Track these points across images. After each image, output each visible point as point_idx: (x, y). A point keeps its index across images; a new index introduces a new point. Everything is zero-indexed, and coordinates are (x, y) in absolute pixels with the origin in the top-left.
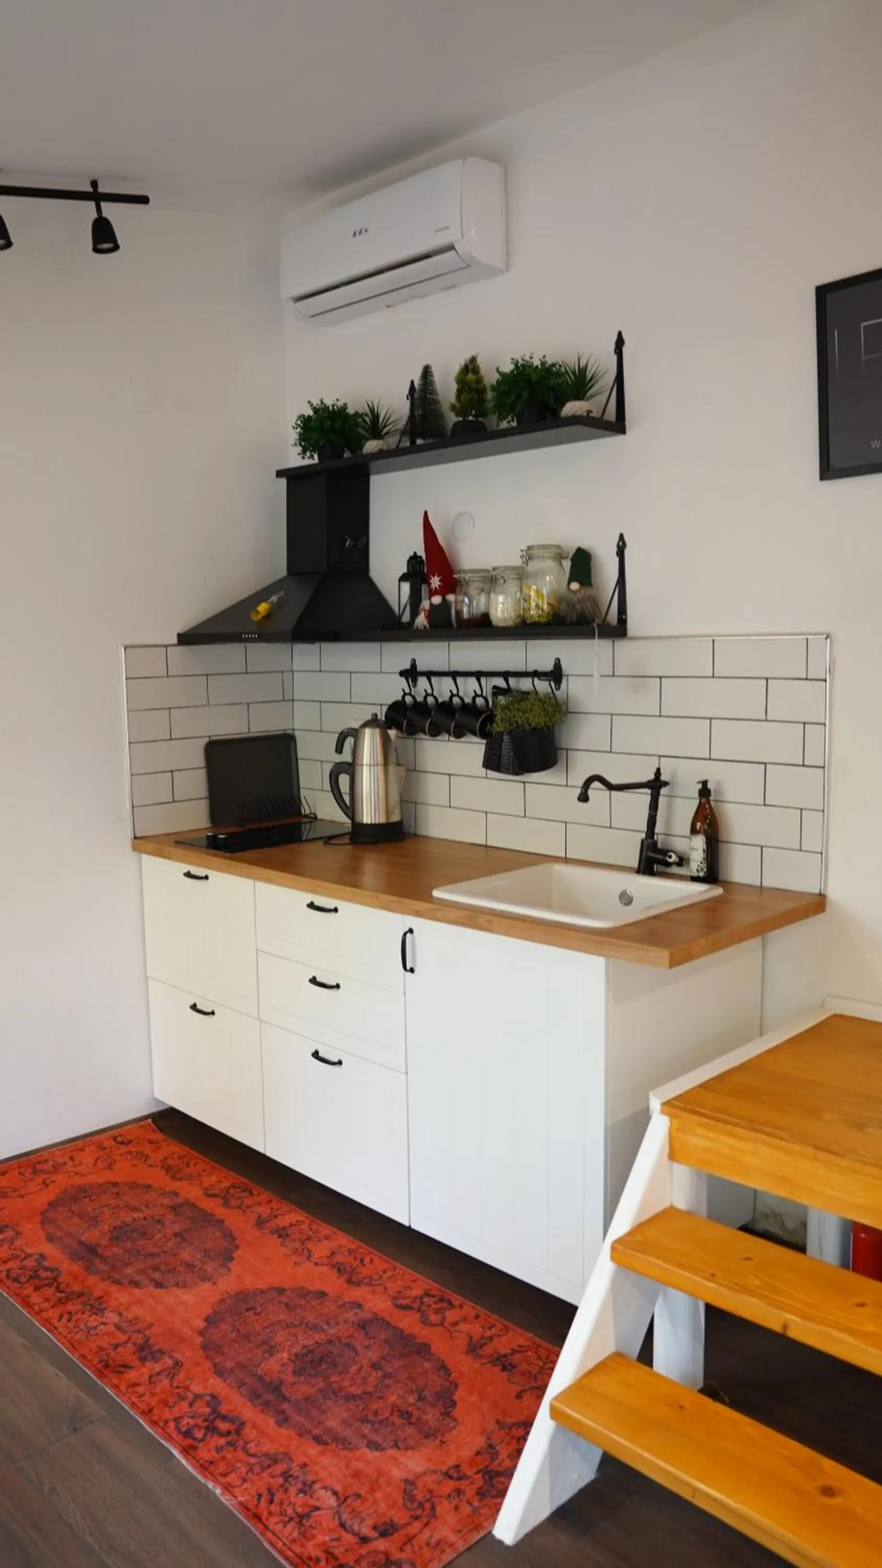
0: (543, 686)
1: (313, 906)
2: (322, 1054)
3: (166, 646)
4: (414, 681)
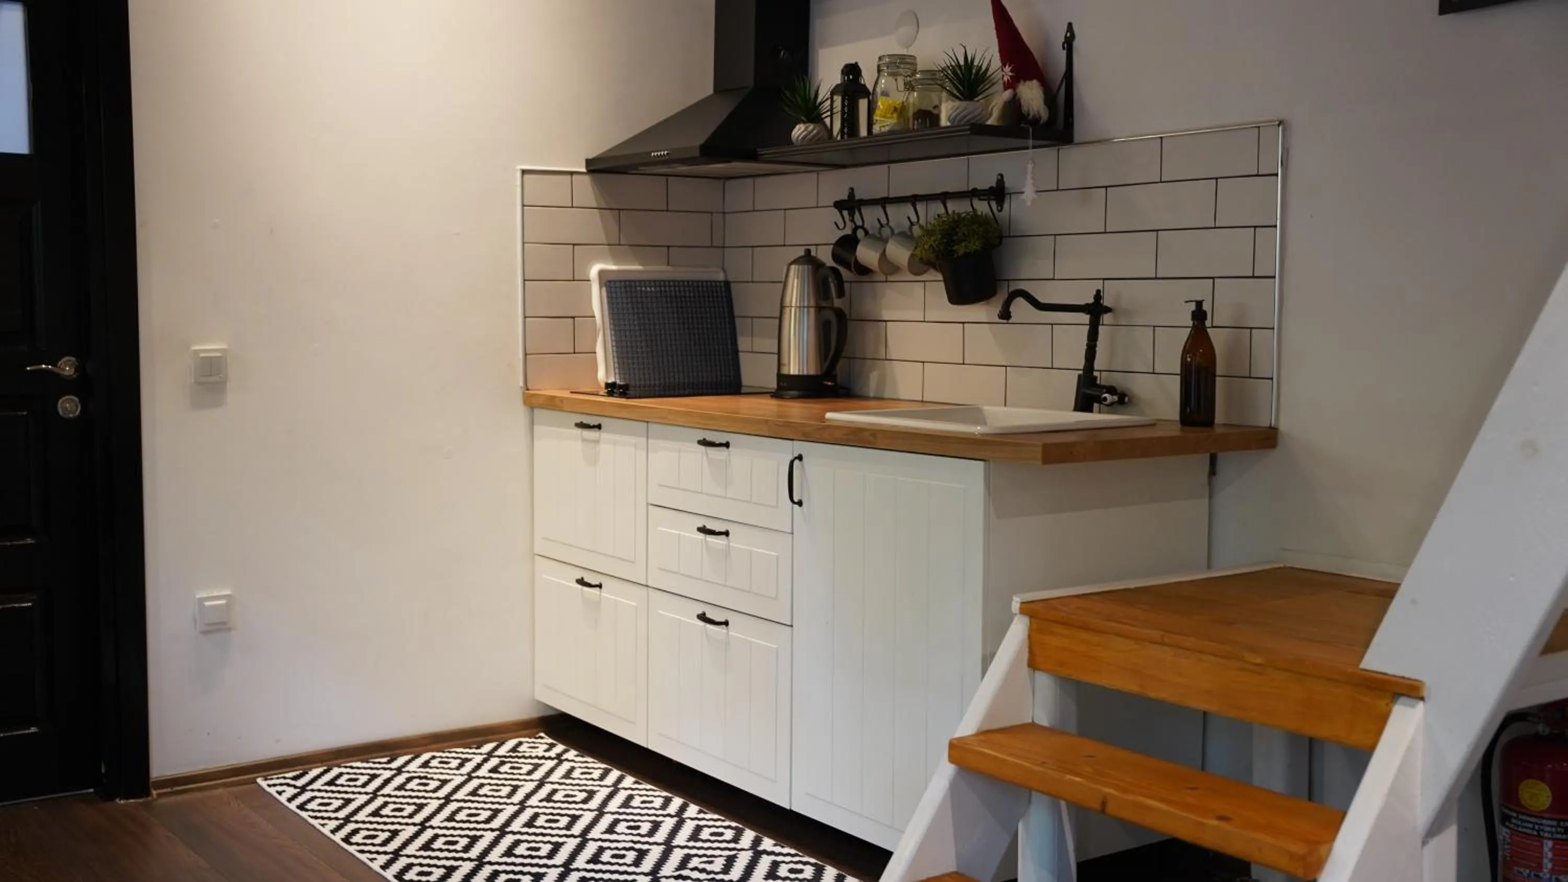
0: (982, 207)
1: (704, 443)
2: (708, 615)
3: (572, 173)
4: (852, 215)
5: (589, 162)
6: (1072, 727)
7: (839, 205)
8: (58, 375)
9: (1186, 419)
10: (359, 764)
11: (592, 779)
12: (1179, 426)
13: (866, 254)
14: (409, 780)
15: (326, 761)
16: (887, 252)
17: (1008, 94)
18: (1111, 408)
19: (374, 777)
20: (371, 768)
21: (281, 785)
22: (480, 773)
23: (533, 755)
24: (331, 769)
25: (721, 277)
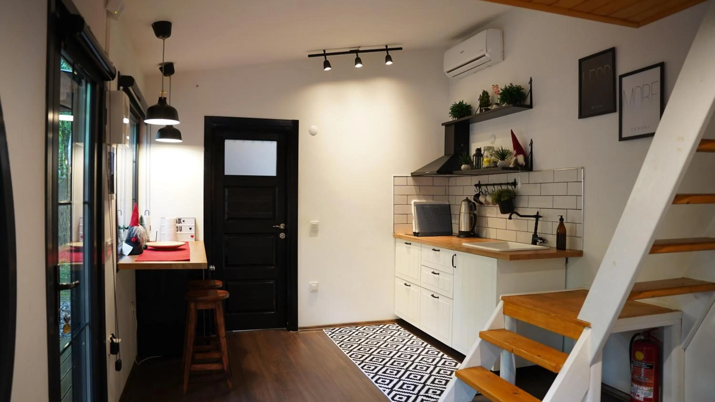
0: (510, 188)
1: (434, 250)
2: (434, 295)
3: (407, 177)
4: (479, 188)
5: (412, 174)
6: (515, 330)
7: (476, 185)
8: (280, 228)
9: (558, 248)
10: (348, 328)
11: (405, 336)
12: (556, 249)
13: (482, 199)
14: (359, 333)
15: (340, 326)
16: (487, 199)
17: (515, 158)
18: (541, 244)
19: (351, 331)
20: (351, 329)
21: (328, 331)
22: (377, 332)
23: (392, 329)
24: (341, 328)
25: (448, 203)
